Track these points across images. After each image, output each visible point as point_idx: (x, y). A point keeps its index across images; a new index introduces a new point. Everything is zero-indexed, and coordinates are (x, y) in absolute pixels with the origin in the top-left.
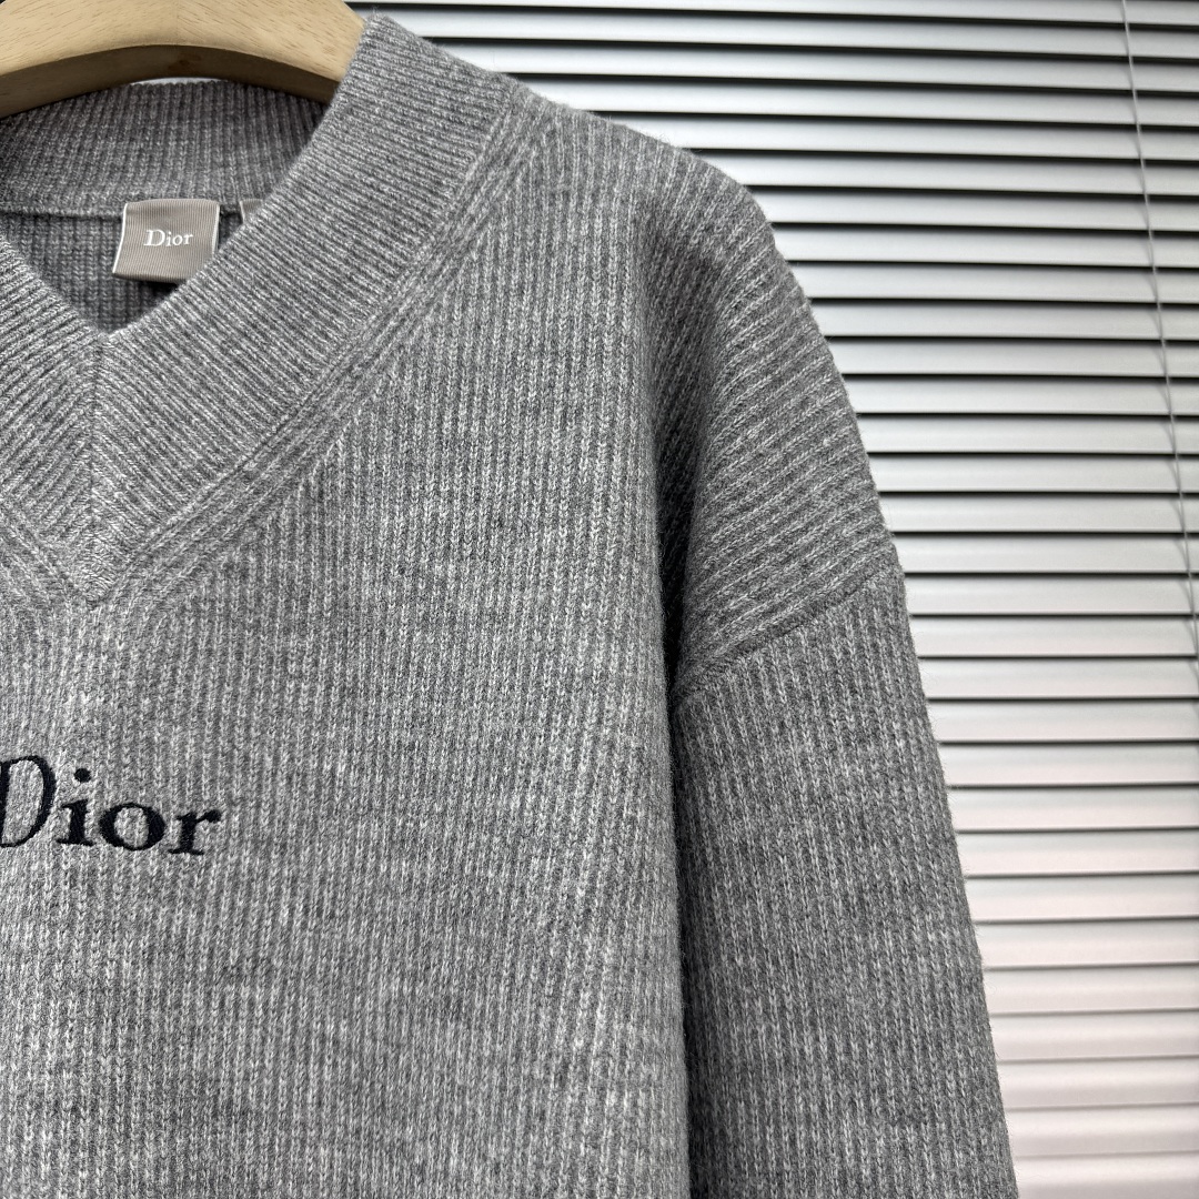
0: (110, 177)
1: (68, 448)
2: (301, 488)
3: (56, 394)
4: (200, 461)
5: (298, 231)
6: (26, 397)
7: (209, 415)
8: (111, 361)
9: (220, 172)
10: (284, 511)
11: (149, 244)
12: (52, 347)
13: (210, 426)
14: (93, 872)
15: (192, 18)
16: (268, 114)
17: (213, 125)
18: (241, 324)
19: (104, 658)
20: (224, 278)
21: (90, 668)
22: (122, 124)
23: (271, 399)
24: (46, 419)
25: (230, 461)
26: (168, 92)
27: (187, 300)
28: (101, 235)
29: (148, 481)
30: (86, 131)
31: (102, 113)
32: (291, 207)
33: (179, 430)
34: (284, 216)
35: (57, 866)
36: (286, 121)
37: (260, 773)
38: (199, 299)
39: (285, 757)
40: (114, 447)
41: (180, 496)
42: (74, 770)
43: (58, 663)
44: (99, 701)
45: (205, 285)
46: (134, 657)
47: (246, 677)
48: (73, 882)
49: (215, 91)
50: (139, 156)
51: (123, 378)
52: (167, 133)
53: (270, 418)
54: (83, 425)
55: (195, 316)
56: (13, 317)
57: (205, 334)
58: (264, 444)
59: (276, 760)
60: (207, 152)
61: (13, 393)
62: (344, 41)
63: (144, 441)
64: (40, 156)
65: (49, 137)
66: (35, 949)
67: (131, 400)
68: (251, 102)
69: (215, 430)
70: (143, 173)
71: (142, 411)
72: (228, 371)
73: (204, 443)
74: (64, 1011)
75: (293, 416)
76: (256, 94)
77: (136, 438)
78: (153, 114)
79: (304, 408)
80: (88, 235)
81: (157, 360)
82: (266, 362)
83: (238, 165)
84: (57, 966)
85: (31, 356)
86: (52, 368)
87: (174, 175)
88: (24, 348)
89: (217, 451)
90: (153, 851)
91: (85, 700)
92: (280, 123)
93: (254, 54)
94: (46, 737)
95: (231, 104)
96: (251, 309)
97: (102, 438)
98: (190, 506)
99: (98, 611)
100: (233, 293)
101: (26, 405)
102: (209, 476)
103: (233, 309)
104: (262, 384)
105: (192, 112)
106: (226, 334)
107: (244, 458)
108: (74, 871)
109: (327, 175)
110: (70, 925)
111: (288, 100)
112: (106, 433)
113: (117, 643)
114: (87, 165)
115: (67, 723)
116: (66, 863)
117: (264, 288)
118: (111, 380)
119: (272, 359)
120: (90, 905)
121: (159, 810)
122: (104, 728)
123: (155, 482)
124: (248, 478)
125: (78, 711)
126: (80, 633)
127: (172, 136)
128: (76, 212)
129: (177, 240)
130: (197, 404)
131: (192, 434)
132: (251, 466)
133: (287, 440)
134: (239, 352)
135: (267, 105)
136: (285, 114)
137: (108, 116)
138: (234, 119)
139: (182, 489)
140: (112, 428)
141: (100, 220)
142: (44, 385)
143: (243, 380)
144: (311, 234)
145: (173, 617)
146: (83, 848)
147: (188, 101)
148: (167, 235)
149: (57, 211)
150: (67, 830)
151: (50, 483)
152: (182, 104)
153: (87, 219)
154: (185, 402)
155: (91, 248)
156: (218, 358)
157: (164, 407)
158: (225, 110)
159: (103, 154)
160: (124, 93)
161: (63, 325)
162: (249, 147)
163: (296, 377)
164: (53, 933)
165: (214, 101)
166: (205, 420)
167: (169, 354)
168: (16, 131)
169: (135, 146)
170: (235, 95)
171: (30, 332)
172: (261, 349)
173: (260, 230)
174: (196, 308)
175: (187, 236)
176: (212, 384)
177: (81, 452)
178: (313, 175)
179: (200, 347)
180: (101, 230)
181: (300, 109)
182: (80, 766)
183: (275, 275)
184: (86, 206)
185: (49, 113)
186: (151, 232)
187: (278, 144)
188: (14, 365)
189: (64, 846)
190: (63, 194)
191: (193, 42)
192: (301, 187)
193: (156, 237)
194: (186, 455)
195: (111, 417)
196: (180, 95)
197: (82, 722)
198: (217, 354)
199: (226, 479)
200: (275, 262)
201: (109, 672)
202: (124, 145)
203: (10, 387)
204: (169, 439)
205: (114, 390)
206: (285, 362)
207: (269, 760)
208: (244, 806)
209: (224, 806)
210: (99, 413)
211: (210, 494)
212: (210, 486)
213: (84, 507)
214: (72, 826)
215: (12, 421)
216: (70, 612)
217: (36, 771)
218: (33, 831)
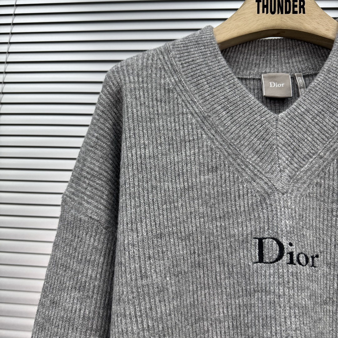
0: (255, 66)
1: (271, 148)
2: (335, 161)
3: (265, 132)
4: (308, 152)
5: (330, 85)
6: (256, 133)
7: (309, 139)
8: (281, 123)
9: (288, 65)
10: (331, 167)
11: (271, 86)
12: (263, 119)
13: (310, 142)
14: (297, 273)
15: (285, 21)
16: (299, 48)
17: (284, 51)
18: (316, 112)
19: (290, 210)
20: (310, 98)
21: (287, 212)
22: (258, 51)
23: (327, 134)
24: (263, 140)
25: (317, 153)
26: (269, 42)
27: (300, 105)
28: (254, 84)
29: (295, 158)
30: (247, 53)
31: (251, 48)
32: (327, 77)
33: (302, 143)
34: (325, 80)
35: (288, 271)
36: (305, 50)
37: (327, 244)
38: (303, 105)
39: (333, 240)
40: (284, 148)
41: (304, 163)
42: (288, 243)
43: (276, 211)
44: (291, 222)
45: (304, 100)
46: (297, 210)
47: (322, 216)
48: (292, 275)
49: (283, 41)
50: (263, 60)
51: (284, 128)
52: (271, 53)
53: (326, 140)
54: (275, 142)
55: (303, 110)
56: (250, 110)
57: (306, 115)
58: (325, 147)
59: (331, 240)
60: (283, 59)
61: (253, 132)
62: (331, 27)
63: (292, 146)
64: (235, 61)
65: (237, 55)
66: (284, 294)
67: (287, 134)
68: (294, 44)
69: (311, 143)
70: (265, 65)
71: (291, 138)
72: (314, 126)
73: (309, 147)
74: (295, 313)
75: (333, 139)
76: (295, 41)
77: (290, 146)
78: (266, 48)
79: (336, 137)
80: (250, 84)
81: (294, 122)
82: (325, 124)
83: (293, 63)
84: (292, 300)
85: (257, 121)
86: (263, 125)
87: (274, 66)
88: (254, 119)
89: (313, 149)
90: (307, 266)
91: (287, 222)
92: (303, 51)
93: (304, 31)
94: (277, 233)
95: (288, 45)
96: (319, 108)
97: (280, 145)
98: (306, 166)
99: (285, 195)
100: (313, 103)
101: (256, 136)
102: (311, 157)
103: (314, 107)
104: (324, 130)
105: (277, 47)
106: (312, 115)
107: (320, 151)
108: (292, 272)
109: (336, 68)
110: (293, 288)
111: (305, 44)
112: (281, 144)
113: (292, 205)
114: (249, 63)
115: (284, 229)
116: (290, 270)
117: (322, 101)
118: (281, 128)
119: (327, 123)
120: (297, 283)
121: (307, 254)
122: (294, 231)
123: (296, 158)
124: (321, 157)
125: (286, 225)
126: (282, 202)
127: (272, 55)
128: (247, 77)
129: (279, 85)
130: (306, 136)
131: (305, 144)
132: (322, 154)
133: (332, 146)
134: (317, 120)
135: (299, 45)
136: (304, 47)
137: (253, 49)
138: (290, 49)
139: (304, 161)
140: (283, 143)
141: (254, 79)
142: (262, 130)
143: (318, 128)
144: (334, 85)
145: (304, 198)
146: (294, 266)
147: (275, 44)
148: (276, 84)
149: (241, 77)
150: (289, 260)
151: (266, 158)
152: (274, 45)
153: (250, 79)
154: (303, 135)
155: (251, 87)
156: (311, 122)
157: (297, 136)
158: (286, 47)
159: (253, 60)
160: (257, 42)
161: (264, 112)
162: (295, 58)
163: (333, 128)
164: (289, 290)
165: (283, 44)
166: (308, 140)
167: (297, 121)
168: (227, 53)
169: (262, 58)
170: (289, 42)
171: (255, 114)
172: (323, 119)
173: (318, 84)
174: (303, 107)
175: (282, 84)
176: (310, 130)
177: (275, 149)
178: (332, 68)
179: (306, 119)
180: (253, 82)
181: (309, 46)
182: (290, 242)
183: (325, 98)
184: (249, 75)
185: (236, 48)
186: (271, 83)
187: (303, 57)
188: (252, 124)
189: (289, 265)
190: (243, 71)
191: (286, 28)
193: (273, 85)
194: (304, 150)
195: (282, 139)
196: (273, 43)
197: (288, 229)
198: (311, 121)
199: (315, 158)
200: (324, 94)
201: (292, 214)
202: (259, 57)
203: (252, 130)
204: (299, 146)
205: (282, 131)
206: (330, 124)
207: (329, 240)
208: (323, 253)
209: (319, 253)
210: (278, 138)
211: (312, 162)
212: (311, 160)
213: (277, 166)
214: (290, 259)
215: (253, 140)
216: (277, 196)
217: (275, 242)
218: (277, 260)
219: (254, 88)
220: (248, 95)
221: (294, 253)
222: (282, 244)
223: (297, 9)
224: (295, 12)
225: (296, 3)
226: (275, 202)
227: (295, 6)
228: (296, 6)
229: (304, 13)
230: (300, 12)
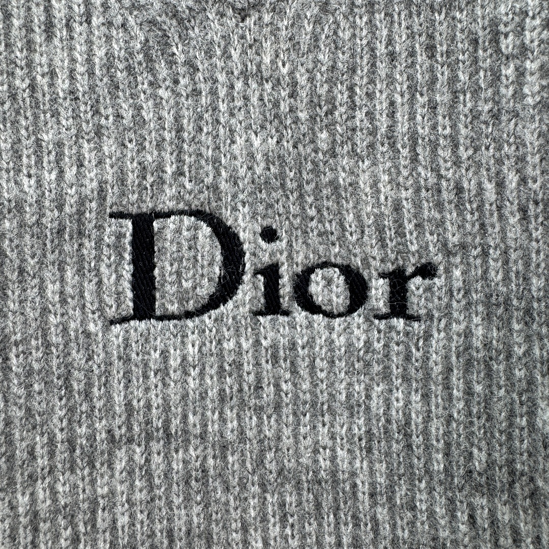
14: (293, 346)
19: (268, 86)
21: (254, 100)
35: (257, 343)
42: (259, 230)
43: (213, 92)
44: (272, 142)
46: (302, 79)
48: (275, 359)
66: (242, 437)
74: (282, 505)
84: (269, 456)
90: (357, 319)
91: (257, 142)
94: (215, 188)
99: (250, 22)
108: (274, 346)
110: (278, 407)
113: (280, 64)
115: (242, 172)
116: (266, 338)
120: (295, 385)
121: (358, 268)
122: (282, 176)
125: (251, 156)
126: (235, 55)
145: (340, 18)
146: (281, 319)
150: (262, 300)
164: (260, 418)
182: (265, 224)
189: (261, 318)
197: (259, 170)
201: (276, 104)
214: (266, 295)
216: (216, 26)
217: (205, 230)
218: (215, 301)
221: (283, 270)
222: (236, 236)
226: (209, 54)
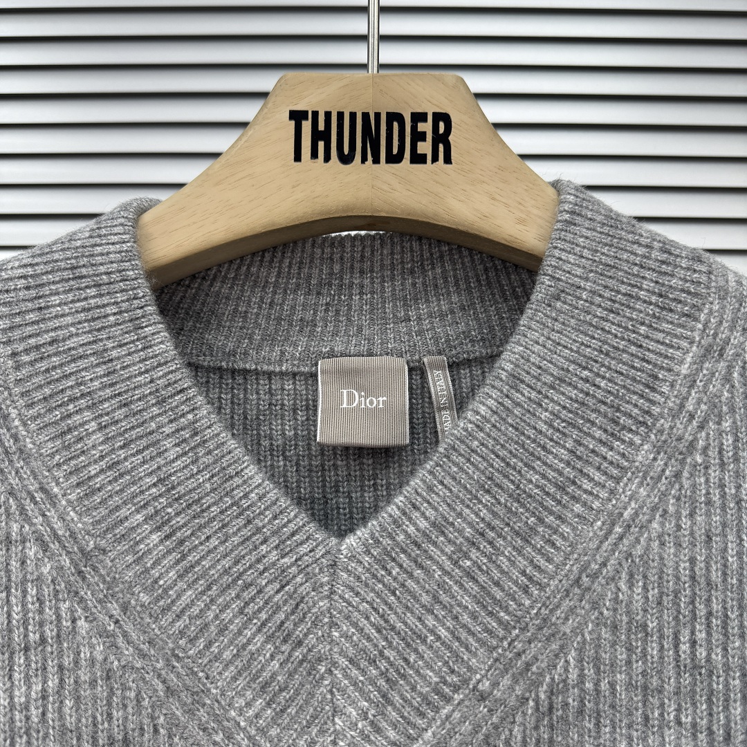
0: (301, 331)
1: (309, 674)
2: (531, 703)
3: (293, 613)
4: (437, 683)
5: (517, 429)
6: (263, 616)
7: (443, 632)
8: (345, 576)
9: (403, 328)
10: (516, 729)
11: (345, 406)
12: (286, 560)
13: (443, 643)
16: (443, 266)
17: (393, 279)
18: (468, 531)
20: (448, 481)
22: (310, 277)
23: (502, 614)
24: (285, 641)
25: (466, 682)
26: (348, 245)
27: (415, 507)
28: (295, 389)
29: (389, 708)
30: (276, 285)
31: (290, 267)
32: (508, 403)
33: (416, 651)
34: (502, 412)
36: (460, 273)
38: (425, 505)
40: (354, 672)
41: (420, 722)
45: (430, 489)
49: (393, 244)
50: (327, 310)
51: (357, 594)
52: (351, 286)
53: (501, 633)
54: (324, 648)
55: (423, 524)
56: (245, 526)
57: (435, 544)
58: (496, 660)
60: (389, 306)
61: (249, 610)
62: (535, 211)
63: (383, 665)
64: (235, 311)
65: (242, 291)
67: (367, 618)
68: (426, 255)
69: (449, 648)
70: (330, 327)
71: (379, 631)
72: (461, 586)
73: (440, 664)
75: (523, 630)
76: (430, 245)
77: (375, 661)
78: (337, 268)
79: (534, 621)
80: (283, 389)
81: (390, 574)
82: (496, 574)
83: (419, 319)
85: (265, 570)
86: (287, 584)
87: (360, 330)
88: (258, 561)
89: (453, 671)
92: (455, 277)
95: (408, 256)
96: (477, 515)
97: (343, 662)
98: (430, 733)
100: (458, 497)
101: (264, 624)
102: (448, 700)
103: (460, 515)
104: (494, 598)
105: (372, 266)
106: (455, 543)
107: (478, 676)
109: (540, 368)
111: (460, 252)
112: (346, 657)
114: (279, 320)
117: (488, 492)
118: (346, 596)
119: (502, 572)
123: (395, 708)
124: (483, 698)
127: (356, 291)
128: (271, 368)
129: (371, 403)
130: (430, 621)
131: (428, 654)
132: (485, 685)
133: (519, 655)
134: (468, 563)
135: (441, 257)
136: (459, 266)
137: (295, 270)
138: (412, 272)
139: (422, 715)
140: (351, 652)
141: (294, 375)
142: (281, 602)
143: (474, 593)
144: (531, 433)
147: (367, 254)
148: (360, 396)
149: (254, 367)
151: (292, 710)
152: (363, 257)
153: (282, 374)
154: (420, 619)
155: (286, 402)
156: (449, 570)
157: (399, 625)
158: (402, 262)
159: (293, 308)
160: (308, 245)
161: (293, 534)
162: (427, 301)
163: (526, 590)
165: (392, 253)
166: (439, 638)
167: (401, 566)
168: (211, 285)
169: (323, 301)
170: (411, 247)
171: (262, 543)
172: (490, 560)
173: (478, 426)
174: (423, 514)
175: (381, 399)
176: (444, 598)
177: (322, 678)
178: (526, 367)
179: (431, 558)
180: (294, 383)
181: (473, 261)
183: (498, 478)
184: (280, 362)
185: (239, 267)
186: (345, 391)
187: (455, 298)
188: (249, 580)
190: (259, 348)
192: (515, 380)
193: (351, 399)
194: (423, 677)
195: (347, 637)
196: (360, 249)
198: (448, 565)
199: (462, 700)
200: (498, 463)
202: (312, 299)
203: (247, 604)
204: (406, 660)
205: (350, 608)
206: (515, 574)
210: (336, 634)
211: (448, 717)
212: (449, 708)
213: (329, 739)
215: (249, 642)
219: (295, 404)
220: (242, 470)
223: (425, 148)
224: (418, 159)
225: (421, 127)
227: (418, 137)
228: (422, 137)
229: (448, 160)
230: (435, 159)
